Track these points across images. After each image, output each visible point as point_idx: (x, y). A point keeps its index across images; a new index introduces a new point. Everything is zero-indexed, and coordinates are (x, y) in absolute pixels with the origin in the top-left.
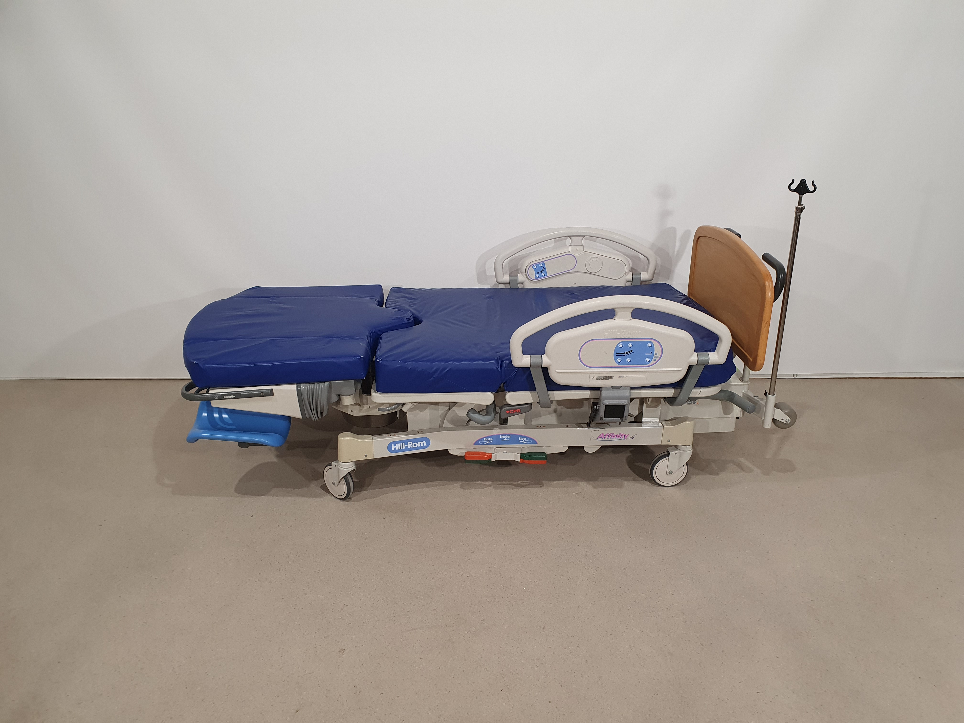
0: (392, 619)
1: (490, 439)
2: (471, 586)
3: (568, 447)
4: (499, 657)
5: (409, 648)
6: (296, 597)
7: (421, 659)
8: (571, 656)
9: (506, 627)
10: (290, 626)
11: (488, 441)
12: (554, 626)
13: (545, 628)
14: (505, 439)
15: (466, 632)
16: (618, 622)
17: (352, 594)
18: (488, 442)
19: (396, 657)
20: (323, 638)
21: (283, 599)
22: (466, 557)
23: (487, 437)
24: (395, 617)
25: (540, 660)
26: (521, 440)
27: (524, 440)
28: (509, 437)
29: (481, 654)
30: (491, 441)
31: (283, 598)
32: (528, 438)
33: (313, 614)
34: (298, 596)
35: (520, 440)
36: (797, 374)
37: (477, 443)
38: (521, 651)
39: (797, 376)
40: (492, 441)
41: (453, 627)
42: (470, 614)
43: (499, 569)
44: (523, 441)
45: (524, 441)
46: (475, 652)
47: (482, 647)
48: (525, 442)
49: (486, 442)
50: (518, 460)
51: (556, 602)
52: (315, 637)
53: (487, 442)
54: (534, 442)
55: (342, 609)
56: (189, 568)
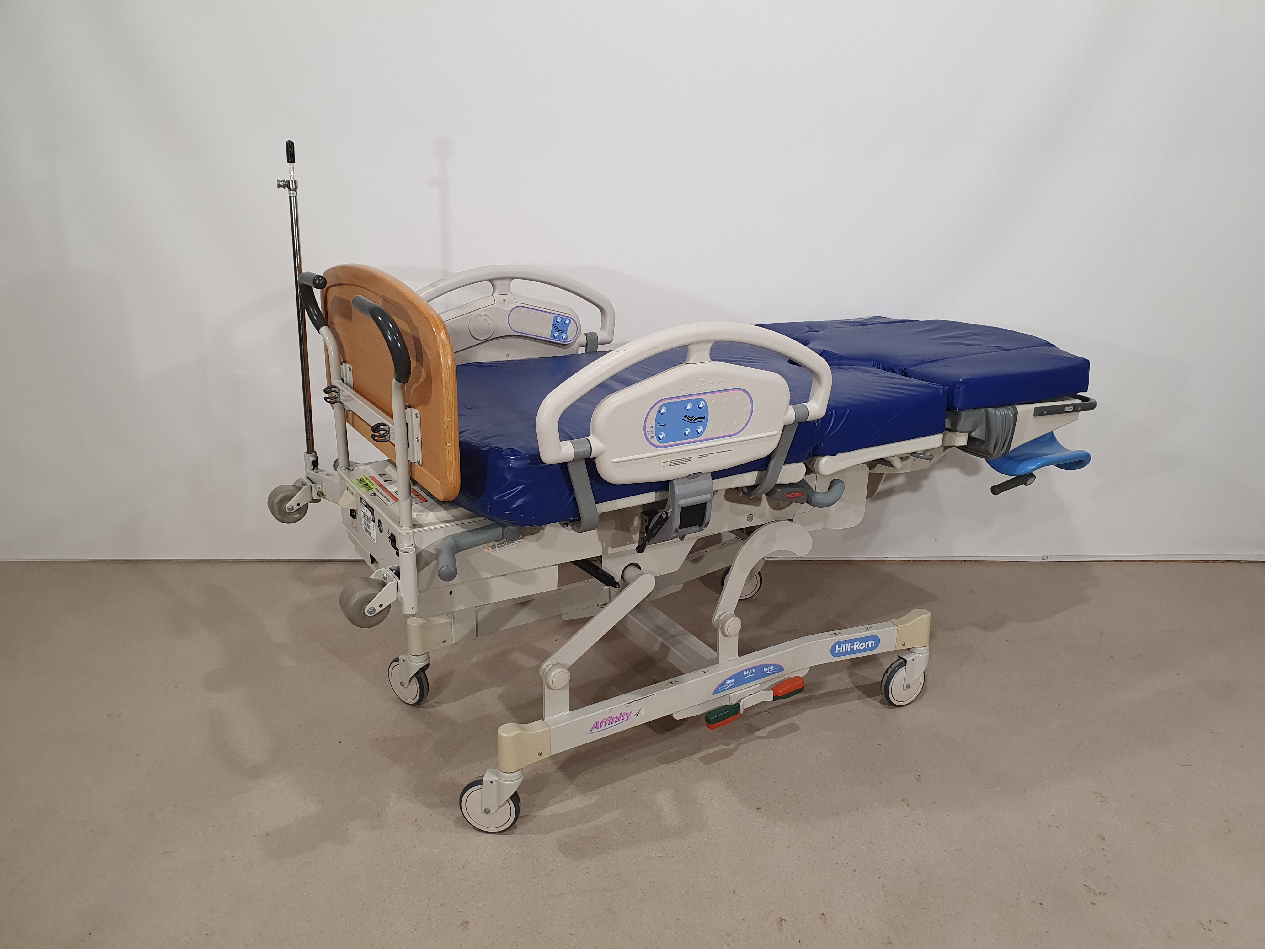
0: (531, 880)
2: (634, 836)
4: (676, 932)
5: (555, 919)
6: (401, 850)
7: (571, 934)
8: (772, 930)
9: (683, 892)
10: (394, 890)
12: (748, 890)
13: (735, 893)
15: (630, 899)
16: (832, 884)
17: (476, 846)
19: (538, 931)
20: (439, 906)
21: (384, 853)
22: (626, 798)
24: (534, 877)
25: (731, 936)
29: (652, 928)
31: (384, 851)
33: (425, 874)
34: (403, 849)
36: (1047, 556)
38: (705, 924)
39: (1047, 559)
41: (613, 891)
42: (634, 873)
43: (670, 814)
46: (643, 926)
47: (653, 918)
51: (748, 857)
52: (428, 905)
55: (464, 867)
56: (257, 813)
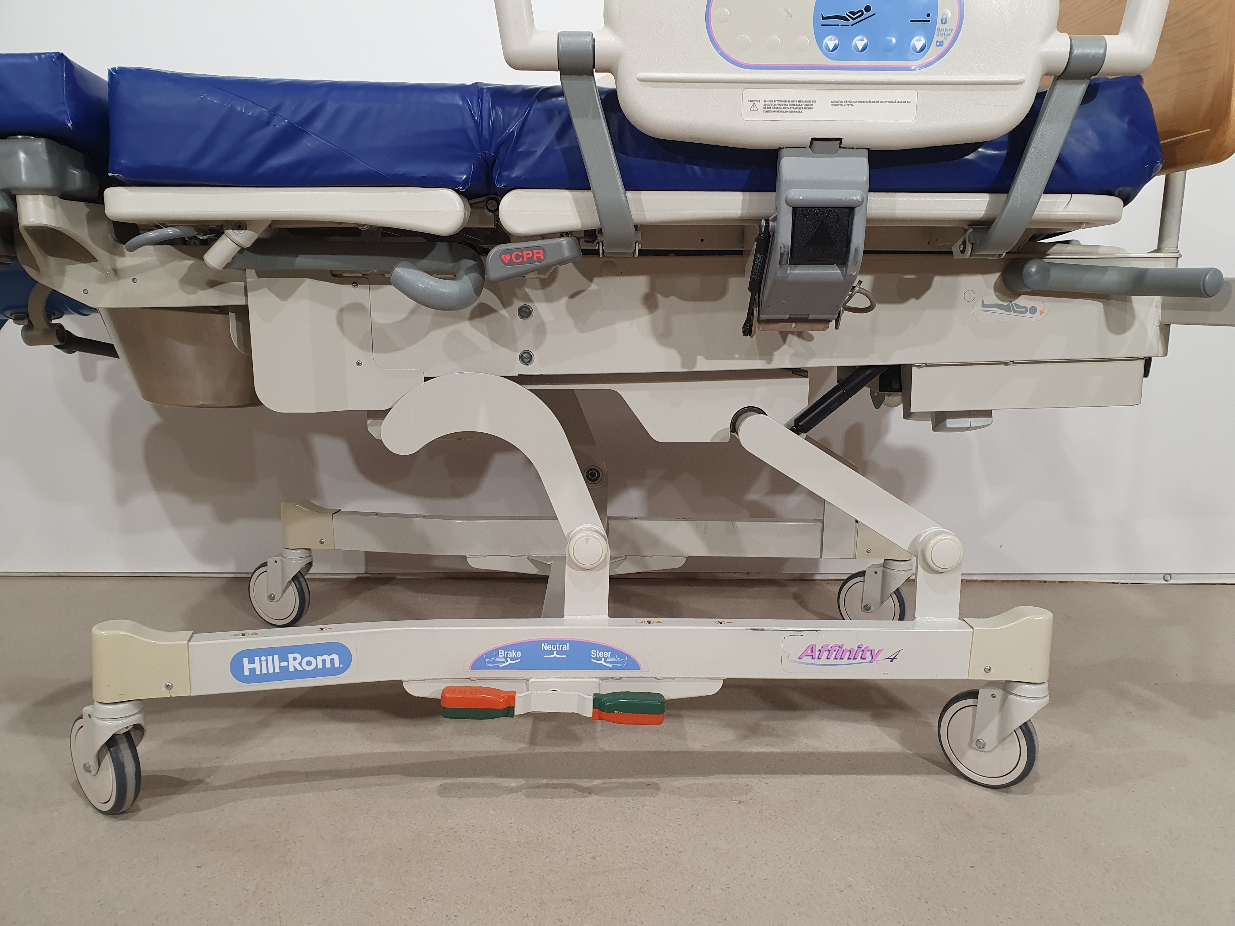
1: (514, 654)
3: (723, 681)
11: (509, 659)
14: (555, 652)
18: (509, 662)
23: (507, 648)
26: (596, 659)
27: (606, 659)
28: (566, 648)
30: (518, 658)
32: (615, 652)
35: (594, 659)
37: (479, 664)
40: (519, 660)
44: (602, 662)
45: (605, 661)
48: (608, 662)
49: (504, 662)
50: (588, 712)
53: (507, 661)
54: (632, 664)
